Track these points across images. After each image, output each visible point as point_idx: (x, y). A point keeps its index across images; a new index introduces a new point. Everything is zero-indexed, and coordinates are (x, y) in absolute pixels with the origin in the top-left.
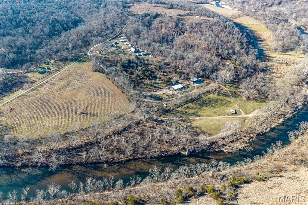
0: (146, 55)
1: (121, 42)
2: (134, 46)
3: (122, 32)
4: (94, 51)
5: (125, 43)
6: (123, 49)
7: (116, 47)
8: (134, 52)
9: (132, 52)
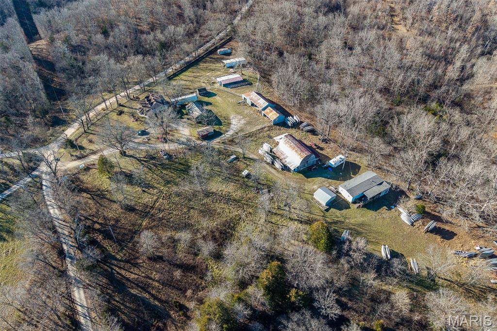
0: (374, 204)
1: (225, 85)
2: (291, 120)
3: (234, 30)
4: (84, 142)
5: (243, 96)
6: (232, 141)
7: (200, 122)
8: (298, 171)
9: (285, 168)
